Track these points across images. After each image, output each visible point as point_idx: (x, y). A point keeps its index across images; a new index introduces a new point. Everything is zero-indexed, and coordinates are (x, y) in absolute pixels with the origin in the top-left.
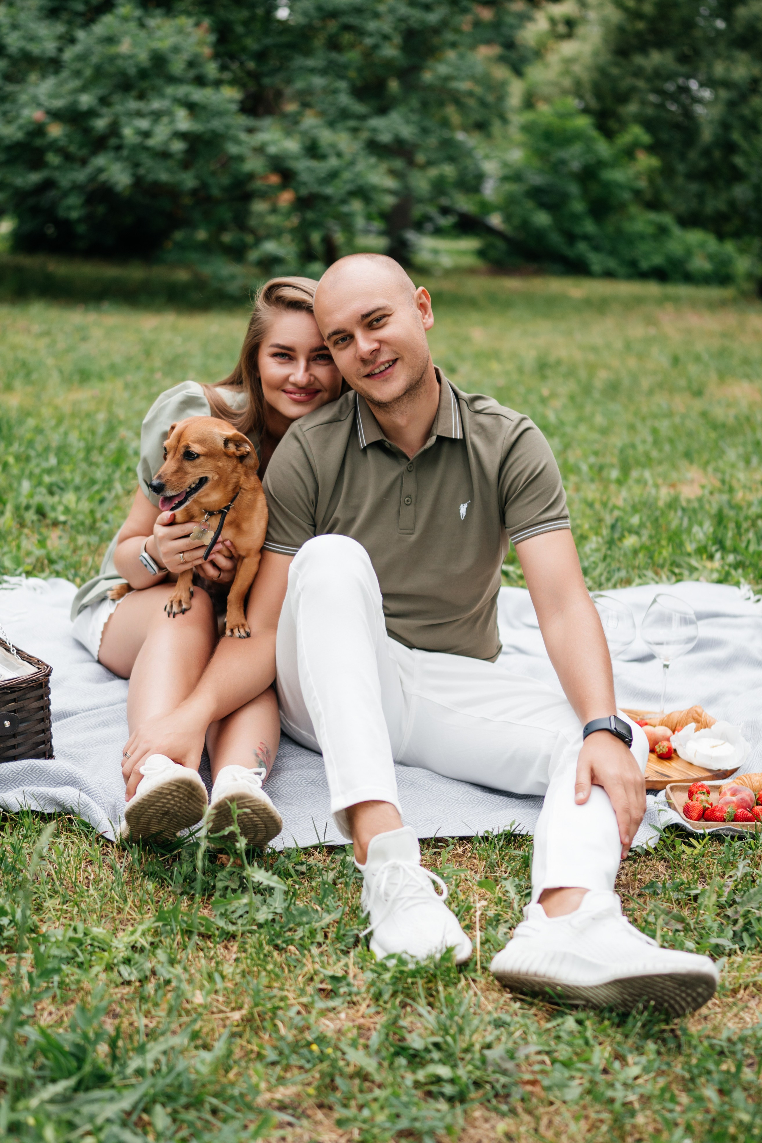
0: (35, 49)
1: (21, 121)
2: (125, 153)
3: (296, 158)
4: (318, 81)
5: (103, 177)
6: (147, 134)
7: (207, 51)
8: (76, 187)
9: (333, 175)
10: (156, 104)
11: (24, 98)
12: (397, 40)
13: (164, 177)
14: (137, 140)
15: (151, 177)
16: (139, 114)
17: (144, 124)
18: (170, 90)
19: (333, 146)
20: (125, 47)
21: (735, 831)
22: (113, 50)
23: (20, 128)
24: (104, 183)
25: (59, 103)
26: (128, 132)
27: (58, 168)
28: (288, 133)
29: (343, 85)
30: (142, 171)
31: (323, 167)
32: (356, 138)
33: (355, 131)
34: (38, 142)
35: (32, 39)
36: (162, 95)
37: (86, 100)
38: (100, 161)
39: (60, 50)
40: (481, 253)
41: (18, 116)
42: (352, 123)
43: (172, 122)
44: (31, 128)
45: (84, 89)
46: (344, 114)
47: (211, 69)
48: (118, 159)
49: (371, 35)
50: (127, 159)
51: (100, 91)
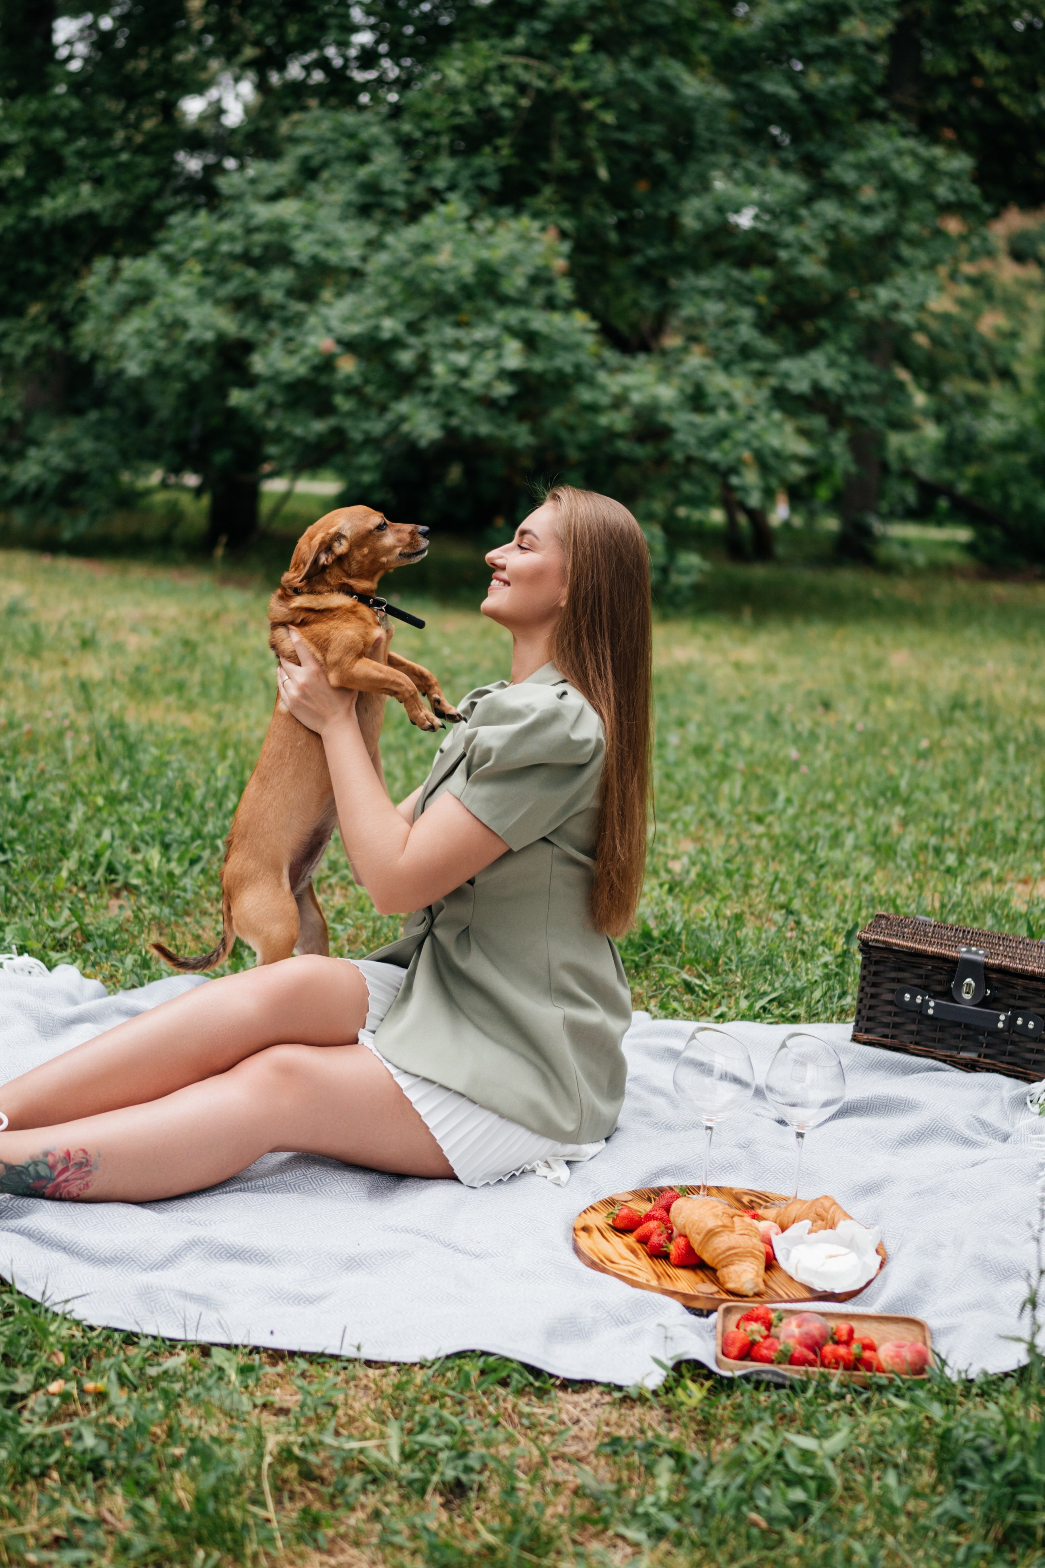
0: (332, 256)
1: (307, 352)
2: (434, 397)
3: (670, 409)
4: (714, 308)
5: (405, 428)
6: (464, 373)
7: (560, 264)
8: (370, 441)
9: (723, 434)
10: (481, 333)
11: (312, 320)
12: (823, 252)
13: (484, 429)
14: (452, 379)
15: (468, 430)
16: (458, 346)
17: (461, 359)
18: (500, 315)
19: (726, 394)
20: (443, 257)
21: (784, 1377)
22: (428, 260)
23: (304, 360)
24: (407, 436)
25: (355, 329)
26: (439, 369)
27: (350, 414)
28: (665, 376)
29: (747, 313)
30: (455, 422)
31: (708, 423)
32: (758, 386)
33: (760, 375)
34: (324, 380)
35: (330, 243)
36: (490, 321)
37: (389, 326)
38: (403, 407)
39: (364, 259)
40: (970, 548)
41: (303, 345)
42: (756, 365)
43: (499, 356)
44: (316, 361)
45: (388, 311)
46: (746, 352)
47: (564, 289)
48: (427, 404)
49: (787, 246)
50: (437, 405)
51: (409, 315)
